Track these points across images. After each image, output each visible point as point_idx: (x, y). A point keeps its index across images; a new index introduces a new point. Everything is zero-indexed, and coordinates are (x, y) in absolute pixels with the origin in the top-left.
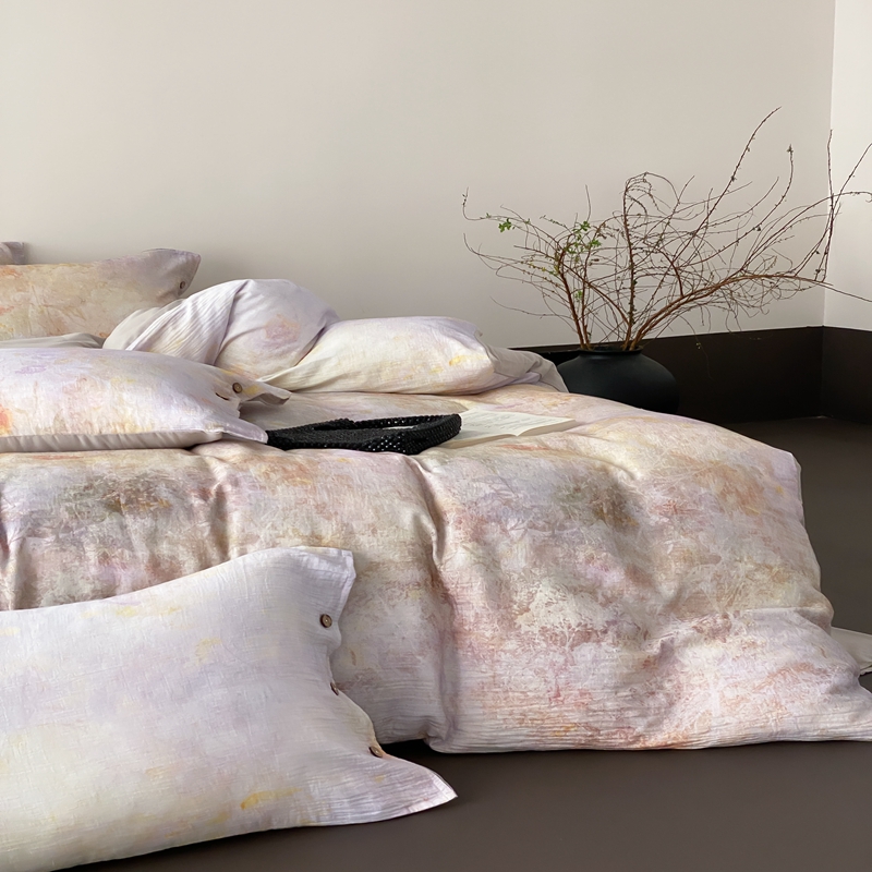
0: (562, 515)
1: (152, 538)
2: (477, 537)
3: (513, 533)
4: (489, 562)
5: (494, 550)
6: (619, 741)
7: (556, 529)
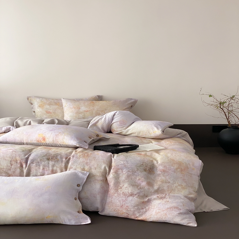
0: (136, 170)
1: (53, 166)
2: (116, 172)
3: (124, 172)
4: (117, 178)
5: (119, 175)
6: (133, 217)
7: (133, 172)
